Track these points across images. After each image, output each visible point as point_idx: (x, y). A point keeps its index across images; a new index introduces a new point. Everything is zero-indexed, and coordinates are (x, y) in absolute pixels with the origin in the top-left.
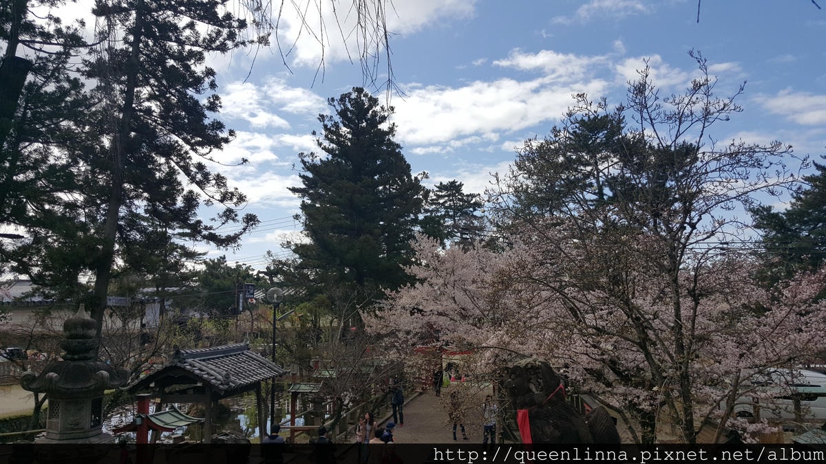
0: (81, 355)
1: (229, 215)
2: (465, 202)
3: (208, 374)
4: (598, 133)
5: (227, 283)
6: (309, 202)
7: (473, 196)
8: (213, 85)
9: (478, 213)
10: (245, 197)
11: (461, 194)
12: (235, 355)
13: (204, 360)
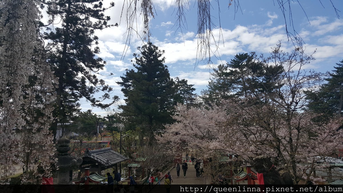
0: (65, 153)
1: (106, 96)
2: (188, 88)
3: (100, 160)
4: (243, 60)
5: (92, 122)
6: (125, 88)
7: (192, 85)
8: (97, 43)
9: (194, 92)
10: (112, 88)
11: (187, 85)
12: (107, 152)
13: (97, 154)
